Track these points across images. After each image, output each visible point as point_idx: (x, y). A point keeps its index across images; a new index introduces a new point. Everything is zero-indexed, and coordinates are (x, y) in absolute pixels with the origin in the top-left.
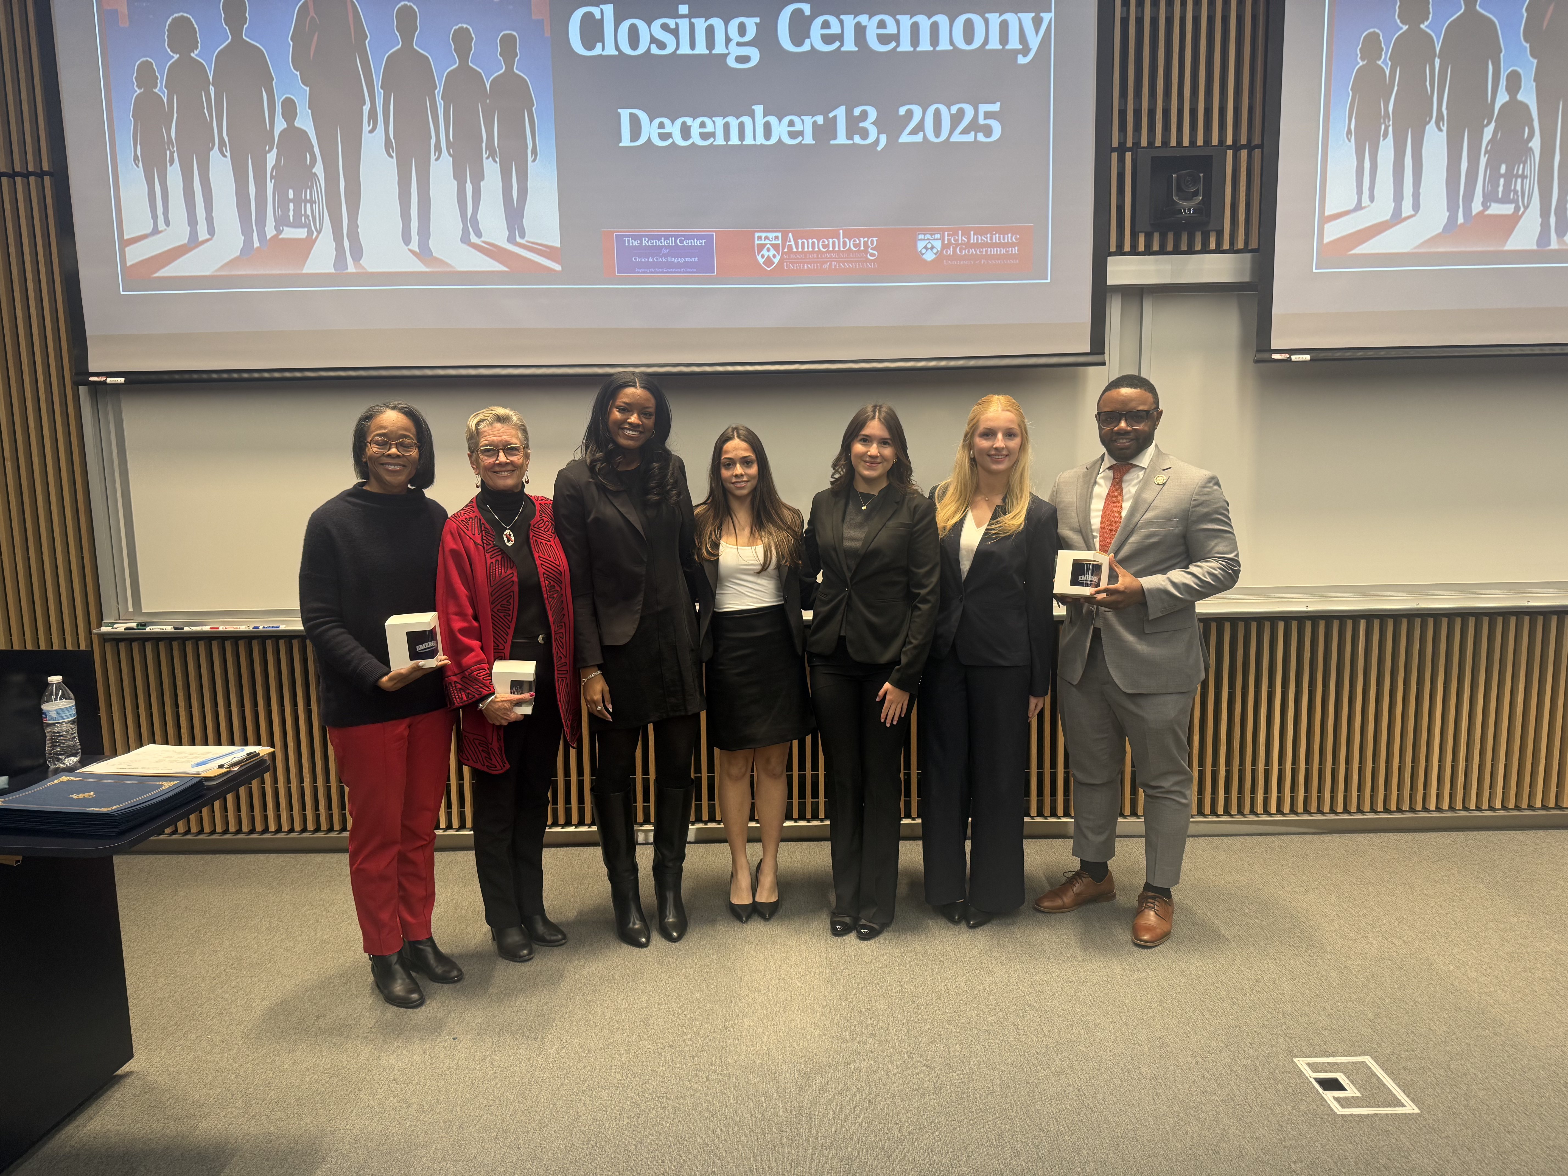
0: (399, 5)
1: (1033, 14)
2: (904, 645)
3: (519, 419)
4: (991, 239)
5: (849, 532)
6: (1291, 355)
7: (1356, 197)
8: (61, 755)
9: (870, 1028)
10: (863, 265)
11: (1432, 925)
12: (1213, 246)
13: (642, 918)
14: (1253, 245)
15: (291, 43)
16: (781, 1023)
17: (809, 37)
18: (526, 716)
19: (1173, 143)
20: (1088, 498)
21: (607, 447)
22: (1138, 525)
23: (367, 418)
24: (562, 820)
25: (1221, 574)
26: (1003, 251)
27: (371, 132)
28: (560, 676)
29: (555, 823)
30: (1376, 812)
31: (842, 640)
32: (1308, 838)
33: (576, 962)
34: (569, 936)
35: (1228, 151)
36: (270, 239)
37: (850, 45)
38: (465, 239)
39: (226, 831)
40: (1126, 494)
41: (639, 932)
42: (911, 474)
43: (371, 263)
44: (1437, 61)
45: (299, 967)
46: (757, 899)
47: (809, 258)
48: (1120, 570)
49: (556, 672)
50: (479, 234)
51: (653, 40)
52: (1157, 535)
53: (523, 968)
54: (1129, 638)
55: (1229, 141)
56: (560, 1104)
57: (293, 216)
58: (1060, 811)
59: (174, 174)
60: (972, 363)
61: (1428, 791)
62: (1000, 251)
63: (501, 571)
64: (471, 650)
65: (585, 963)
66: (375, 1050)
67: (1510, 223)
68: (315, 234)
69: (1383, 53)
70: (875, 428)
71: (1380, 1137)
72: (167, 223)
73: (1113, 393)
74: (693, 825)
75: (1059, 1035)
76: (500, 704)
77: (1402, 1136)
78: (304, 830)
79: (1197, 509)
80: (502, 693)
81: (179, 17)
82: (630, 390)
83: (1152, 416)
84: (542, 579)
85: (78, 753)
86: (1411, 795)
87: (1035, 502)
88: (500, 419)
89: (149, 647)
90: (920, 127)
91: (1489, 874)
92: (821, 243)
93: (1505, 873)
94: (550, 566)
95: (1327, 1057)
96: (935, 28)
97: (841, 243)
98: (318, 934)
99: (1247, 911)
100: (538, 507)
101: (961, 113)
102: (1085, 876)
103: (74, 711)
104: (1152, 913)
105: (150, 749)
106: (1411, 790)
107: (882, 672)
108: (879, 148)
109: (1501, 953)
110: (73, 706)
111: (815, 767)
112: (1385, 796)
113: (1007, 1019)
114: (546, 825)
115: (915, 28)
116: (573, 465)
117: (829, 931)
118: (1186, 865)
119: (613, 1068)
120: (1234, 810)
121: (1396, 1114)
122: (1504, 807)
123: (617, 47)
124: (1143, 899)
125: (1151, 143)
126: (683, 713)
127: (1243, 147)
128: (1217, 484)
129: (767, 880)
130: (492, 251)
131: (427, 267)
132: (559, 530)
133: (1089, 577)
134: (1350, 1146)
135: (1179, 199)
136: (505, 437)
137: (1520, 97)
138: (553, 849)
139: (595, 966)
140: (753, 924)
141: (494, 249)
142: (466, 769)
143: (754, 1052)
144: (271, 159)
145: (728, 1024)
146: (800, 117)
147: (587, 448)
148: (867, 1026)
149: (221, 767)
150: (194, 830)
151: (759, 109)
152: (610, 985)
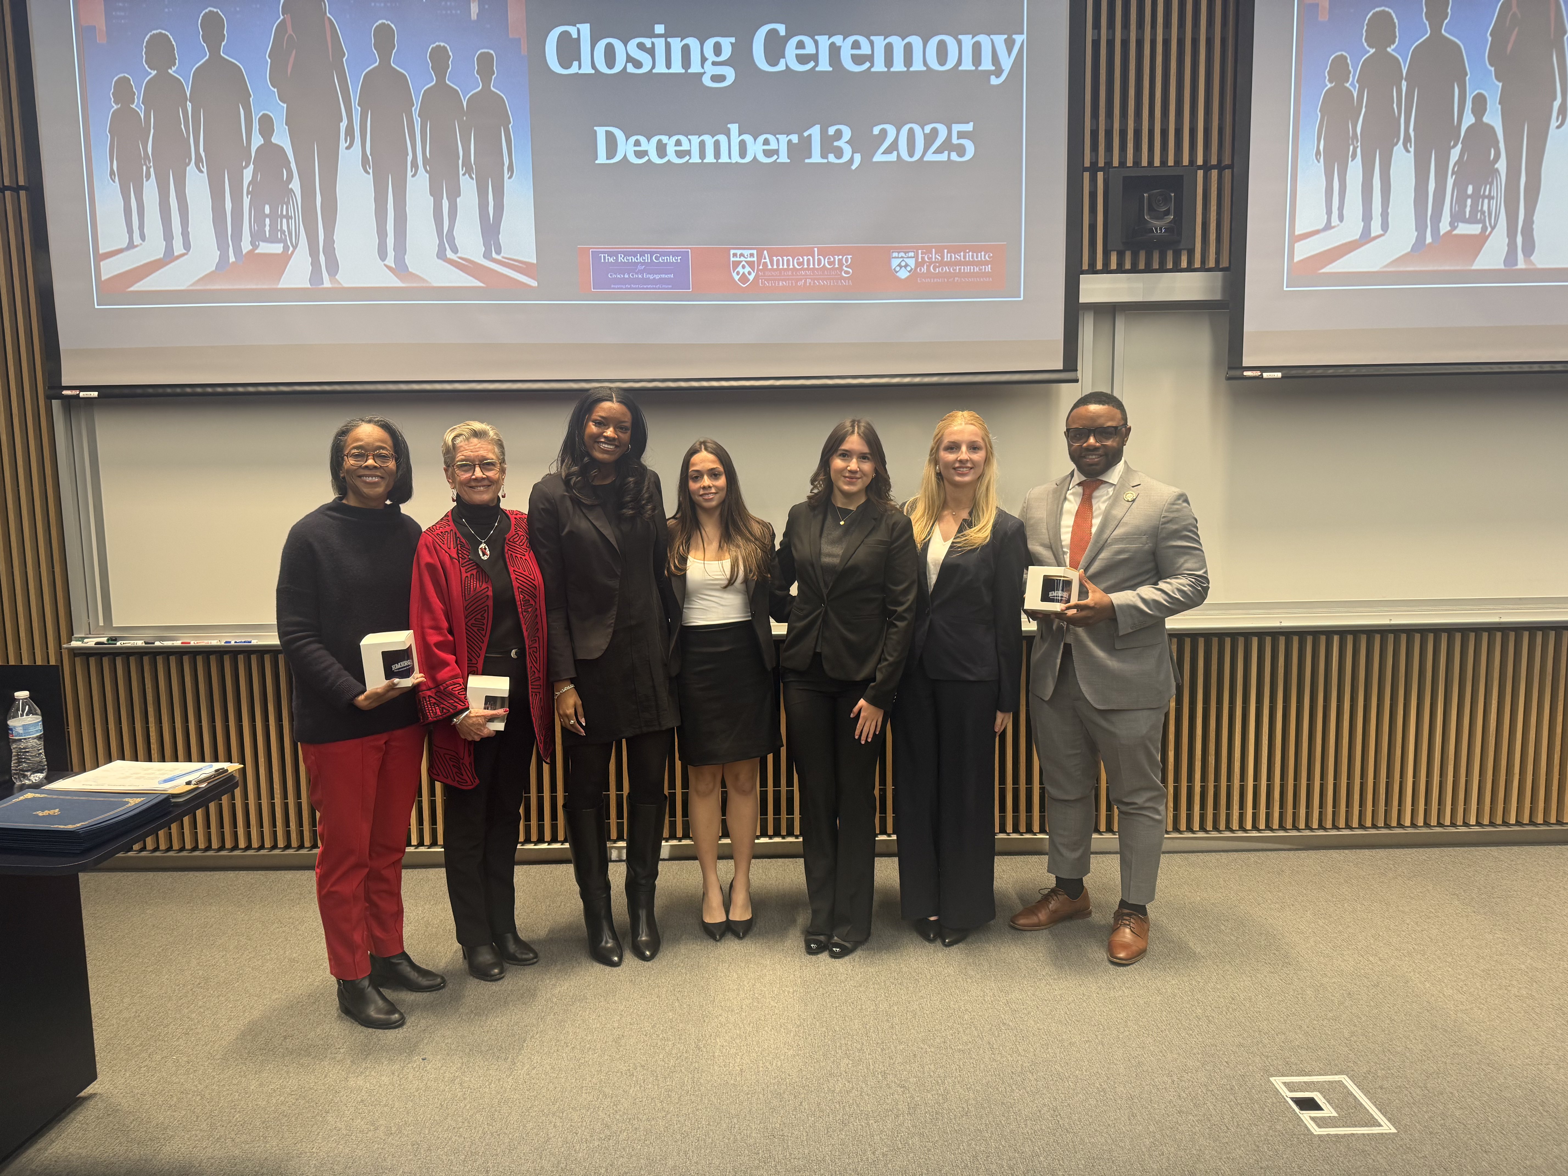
0: (377, 24)
1: (1006, 36)
2: (879, 662)
3: (496, 434)
4: (965, 257)
5: (826, 548)
6: (1262, 372)
7: (1326, 216)
8: (27, 771)
9: (844, 1048)
10: (837, 283)
11: (1407, 942)
12: (1184, 264)
13: (615, 937)
14: (1225, 263)
15: (269, 61)
16: (755, 1043)
17: (784, 57)
18: (497, 732)
19: (1145, 163)
20: (1058, 514)
21: (582, 460)
22: (1108, 541)
23: (344, 432)
24: (534, 838)
25: (1190, 591)
26: (976, 269)
27: (348, 148)
28: (534, 690)
29: (528, 840)
30: (1351, 828)
31: (817, 657)
32: (1283, 854)
33: (548, 981)
34: (540, 954)
35: (1199, 171)
36: (246, 254)
37: (824, 65)
38: (441, 255)
39: (195, 848)
40: (1096, 510)
41: (611, 951)
42: (889, 490)
43: (347, 278)
44: (1404, 84)
45: (267, 986)
46: (731, 918)
47: (784, 275)
48: (1090, 586)
49: (530, 687)
50: (455, 250)
51: (630, 59)
52: (1127, 552)
53: (494, 987)
54: (1100, 654)
55: (1200, 162)
56: (530, 1125)
57: (269, 231)
58: (1036, 828)
59: (150, 189)
60: (946, 379)
61: (1403, 807)
62: (974, 269)
63: (475, 585)
64: (445, 664)
65: (556, 983)
66: (343, 1071)
67: (1478, 242)
68: (291, 249)
69: (1351, 75)
70: (854, 442)
71: (1357, 1158)
72: (143, 237)
73: (1082, 410)
74: (667, 842)
75: (1035, 1055)
76: (474, 719)
77: (1379, 1157)
78: (275, 847)
79: (1167, 526)
80: (476, 708)
81: (157, 34)
82: (607, 405)
83: (1121, 432)
84: (516, 593)
85: (44, 769)
86: (1386, 811)
87: (1002, 516)
88: (476, 434)
89: (119, 661)
90: (894, 147)
91: (1464, 891)
92: (795, 261)
93: (1479, 889)
94: (525, 580)
95: (1303, 1076)
96: (908, 50)
97: (816, 261)
98: (287, 953)
99: (1223, 927)
100: (513, 521)
101: (935, 132)
102: (1060, 893)
103: (40, 727)
104: (1128, 930)
105: (118, 765)
106: (1386, 805)
107: (858, 689)
108: (854, 167)
109: (1477, 970)
110: (39, 722)
111: (790, 783)
112: (1360, 811)
113: (982, 1039)
114: (518, 843)
115: (889, 48)
116: (548, 478)
117: (803, 950)
118: (1161, 882)
119: (584, 1088)
120: (1209, 827)
121: (1373, 1134)
122: (1478, 824)
123: (593, 66)
124: (1119, 916)
125: (1123, 163)
126: (657, 729)
127: (1214, 167)
128: (1186, 501)
129: (740, 898)
130: (467, 267)
131: (403, 282)
132: (533, 544)
133: (1060, 593)
134: (1327, 1167)
135: (1151, 218)
136: (482, 453)
137: (1486, 119)
138: (526, 866)
139: (567, 985)
140: (727, 942)
141: (470, 265)
142: (438, 785)
143: (727, 1072)
144: (248, 174)
145: (701, 1045)
146: (775, 136)
147: (563, 461)
148: (840, 1047)
149: (189, 783)
150: (163, 847)
151: (734, 128)
152: (582, 1005)
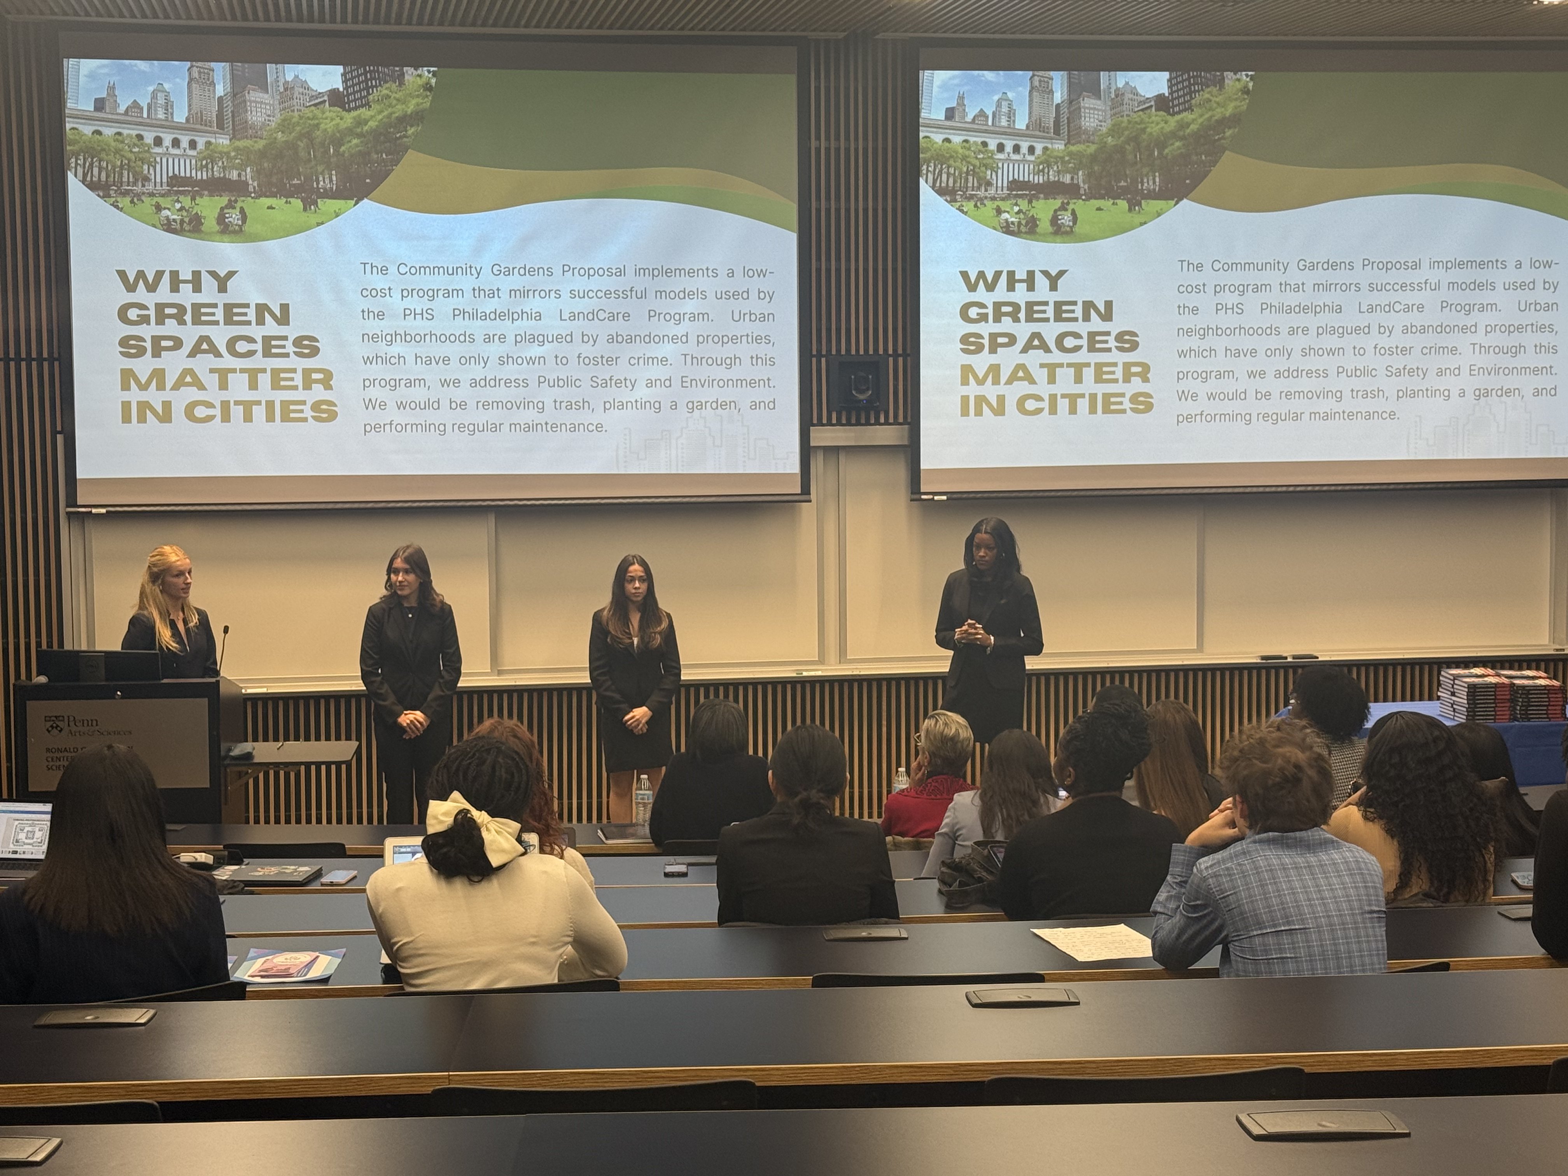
6: (934, 496)
12: (882, 420)
14: (908, 420)
19: (853, 352)
35: (890, 358)
55: (890, 352)
125: (838, 352)
127: (900, 355)
